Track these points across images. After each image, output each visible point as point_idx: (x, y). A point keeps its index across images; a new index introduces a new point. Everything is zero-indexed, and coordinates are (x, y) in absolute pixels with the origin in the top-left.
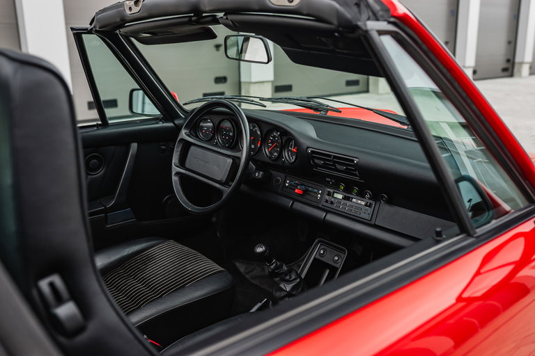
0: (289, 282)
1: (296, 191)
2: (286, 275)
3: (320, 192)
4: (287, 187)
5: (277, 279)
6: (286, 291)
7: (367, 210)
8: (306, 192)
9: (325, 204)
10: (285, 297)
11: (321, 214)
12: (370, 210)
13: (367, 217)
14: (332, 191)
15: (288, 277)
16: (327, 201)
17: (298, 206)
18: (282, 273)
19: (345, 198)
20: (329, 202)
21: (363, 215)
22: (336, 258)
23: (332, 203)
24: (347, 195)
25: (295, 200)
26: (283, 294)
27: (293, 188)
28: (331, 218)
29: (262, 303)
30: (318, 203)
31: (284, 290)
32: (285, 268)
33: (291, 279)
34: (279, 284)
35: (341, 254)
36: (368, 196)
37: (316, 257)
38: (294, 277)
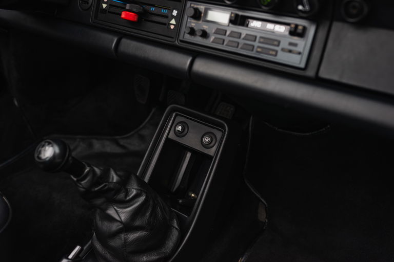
0: (125, 203)
1: (123, 16)
2: (118, 192)
3: (175, 13)
4: (104, 11)
5: (99, 201)
6: (121, 222)
7: (295, 45)
8: (144, 16)
9: (188, 38)
10: (119, 232)
11: (183, 61)
12: (303, 45)
13: (297, 61)
14: (202, 7)
15: (121, 196)
16: (192, 32)
17: (131, 47)
18: (110, 190)
19: (235, 20)
20: (199, 33)
21: (283, 58)
22: (207, 139)
23: (205, 34)
24: (240, 13)
25: (122, 35)
26: (115, 227)
27: (117, 10)
28: (203, 67)
29: (70, 257)
30: (172, 38)
31: (117, 221)
32: (115, 178)
33: (128, 198)
34: (106, 209)
35: (215, 131)
36: (304, 6)
37: (169, 137)
38: (134, 192)
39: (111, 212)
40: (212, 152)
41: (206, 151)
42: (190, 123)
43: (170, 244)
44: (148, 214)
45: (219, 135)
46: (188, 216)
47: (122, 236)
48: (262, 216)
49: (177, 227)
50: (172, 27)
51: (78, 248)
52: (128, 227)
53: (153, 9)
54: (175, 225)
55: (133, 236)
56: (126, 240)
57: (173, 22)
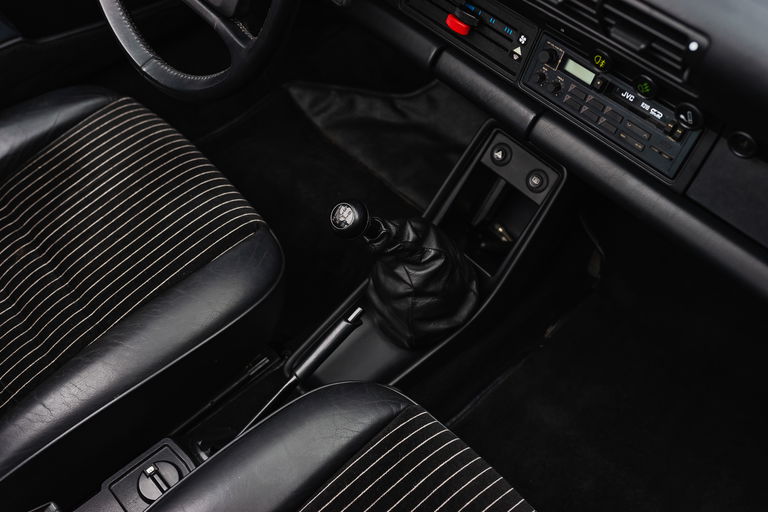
0: (419, 265)
1: (448, 22)
2: (413, 252)
5: (388, 259)
6: (411, 285)
11: (524, 113)
14: (561, 51)
15: (416, 258)
17: (451, 64)
18: (404, 250)
22: (535, 180)
25: (444, 47)
26: (402, 288)
29: (350, 319)
30: (514, 74)
31: (405, 282)
32: (411, 236)
33: (423, 260)
34: (395, 268)
35: (548, 170)
36: (686, 117)
37: (483, 160)
38: (433, 253)
39: (400, 271)
40: (539, 198)
41: (531, 195)
42: (516, 148)
43: (464, 312)
44: (444, 278)
45: (553, 177)
46: (493, 274)
47: (410, 299)
48: (595, 268)
49: (475, 290)
50: (516, 57)
51: (359, 310)
52: (418, 291)
53: (492, 21)
54: (474, 286)
55: (422, 302)
56: (414, 304)
57: (518, 50)
